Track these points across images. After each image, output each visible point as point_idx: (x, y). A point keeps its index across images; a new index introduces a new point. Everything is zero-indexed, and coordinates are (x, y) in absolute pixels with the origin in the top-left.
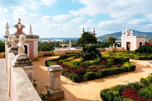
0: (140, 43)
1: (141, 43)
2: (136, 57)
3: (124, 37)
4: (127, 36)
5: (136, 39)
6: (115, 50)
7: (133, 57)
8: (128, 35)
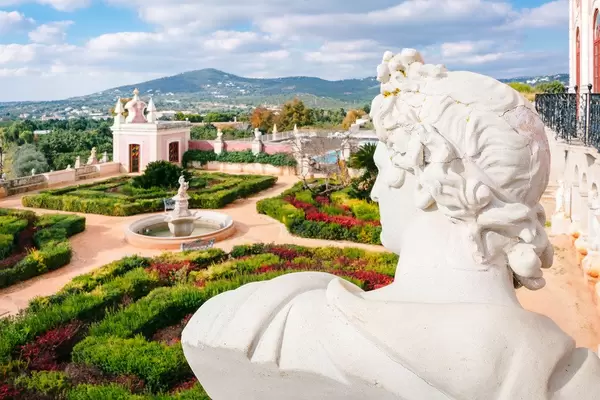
0: (170, 145)
1: (174, 147)
2: (118, 209)
3: (123, 125)
4: (134, 122)
5: (155, 134)
6: (84, 178)
7: (109, 208)
8: (136, 117)
